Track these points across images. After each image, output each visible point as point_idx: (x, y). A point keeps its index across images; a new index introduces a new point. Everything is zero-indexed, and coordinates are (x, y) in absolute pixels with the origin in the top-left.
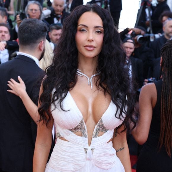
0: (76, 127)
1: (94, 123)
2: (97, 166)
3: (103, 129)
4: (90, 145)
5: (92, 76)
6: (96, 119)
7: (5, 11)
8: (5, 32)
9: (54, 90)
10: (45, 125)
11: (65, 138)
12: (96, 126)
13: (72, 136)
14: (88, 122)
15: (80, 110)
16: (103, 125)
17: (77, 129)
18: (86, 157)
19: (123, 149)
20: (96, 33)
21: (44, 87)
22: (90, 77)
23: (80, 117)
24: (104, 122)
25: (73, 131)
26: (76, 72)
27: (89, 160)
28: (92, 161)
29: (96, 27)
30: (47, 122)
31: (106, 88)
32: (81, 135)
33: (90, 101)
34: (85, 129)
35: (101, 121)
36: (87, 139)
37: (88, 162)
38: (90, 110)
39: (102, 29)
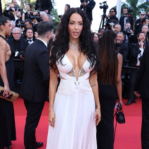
0: (70, 72)
1: (79, 69)
2: (82, 92)
3: (84, 72)
4: (77, 81)
5: (77, 45)
6: (80, 67)
7: (31, 21)
8: (31, 32)
9: (57, 53)
10: (54, 72)
11: (64, 78)
12: (80, 71)
13: (68, 77)
14: (75, 69)
15: (71, 63)
16: (83, 70)
17: (70, 73)
18: (76, 87)
19: (95, 85)
20: (79, 25)
21: (52, 52)
22: (75, 45)
23: (71, 66)
24: (84, 68)
25: (68, 74)
26: (68, 44)
27: (77, 88)
28: (79, 89)
29: (79, 22)
30: (55, 70)
31: (84, 52)
32: (72, 76)
33: (76, 58)
34: (74, 73)
35: (83, 68)
36: (75, 78)
37: (77, 90)
38: (76, 63)
39: (82, 23)
